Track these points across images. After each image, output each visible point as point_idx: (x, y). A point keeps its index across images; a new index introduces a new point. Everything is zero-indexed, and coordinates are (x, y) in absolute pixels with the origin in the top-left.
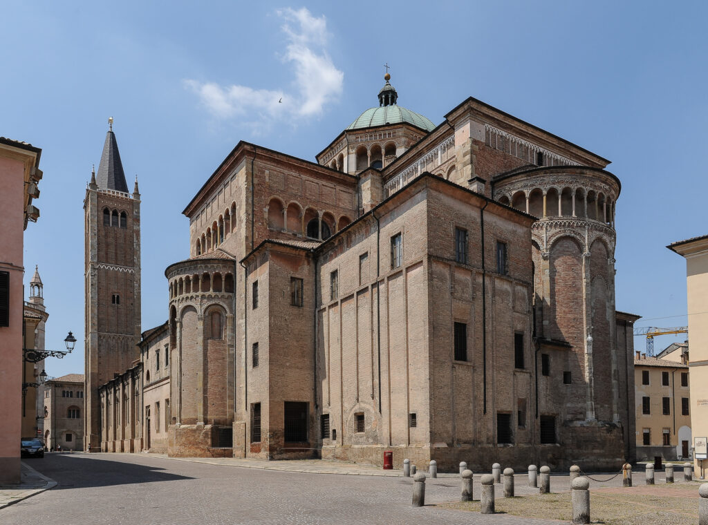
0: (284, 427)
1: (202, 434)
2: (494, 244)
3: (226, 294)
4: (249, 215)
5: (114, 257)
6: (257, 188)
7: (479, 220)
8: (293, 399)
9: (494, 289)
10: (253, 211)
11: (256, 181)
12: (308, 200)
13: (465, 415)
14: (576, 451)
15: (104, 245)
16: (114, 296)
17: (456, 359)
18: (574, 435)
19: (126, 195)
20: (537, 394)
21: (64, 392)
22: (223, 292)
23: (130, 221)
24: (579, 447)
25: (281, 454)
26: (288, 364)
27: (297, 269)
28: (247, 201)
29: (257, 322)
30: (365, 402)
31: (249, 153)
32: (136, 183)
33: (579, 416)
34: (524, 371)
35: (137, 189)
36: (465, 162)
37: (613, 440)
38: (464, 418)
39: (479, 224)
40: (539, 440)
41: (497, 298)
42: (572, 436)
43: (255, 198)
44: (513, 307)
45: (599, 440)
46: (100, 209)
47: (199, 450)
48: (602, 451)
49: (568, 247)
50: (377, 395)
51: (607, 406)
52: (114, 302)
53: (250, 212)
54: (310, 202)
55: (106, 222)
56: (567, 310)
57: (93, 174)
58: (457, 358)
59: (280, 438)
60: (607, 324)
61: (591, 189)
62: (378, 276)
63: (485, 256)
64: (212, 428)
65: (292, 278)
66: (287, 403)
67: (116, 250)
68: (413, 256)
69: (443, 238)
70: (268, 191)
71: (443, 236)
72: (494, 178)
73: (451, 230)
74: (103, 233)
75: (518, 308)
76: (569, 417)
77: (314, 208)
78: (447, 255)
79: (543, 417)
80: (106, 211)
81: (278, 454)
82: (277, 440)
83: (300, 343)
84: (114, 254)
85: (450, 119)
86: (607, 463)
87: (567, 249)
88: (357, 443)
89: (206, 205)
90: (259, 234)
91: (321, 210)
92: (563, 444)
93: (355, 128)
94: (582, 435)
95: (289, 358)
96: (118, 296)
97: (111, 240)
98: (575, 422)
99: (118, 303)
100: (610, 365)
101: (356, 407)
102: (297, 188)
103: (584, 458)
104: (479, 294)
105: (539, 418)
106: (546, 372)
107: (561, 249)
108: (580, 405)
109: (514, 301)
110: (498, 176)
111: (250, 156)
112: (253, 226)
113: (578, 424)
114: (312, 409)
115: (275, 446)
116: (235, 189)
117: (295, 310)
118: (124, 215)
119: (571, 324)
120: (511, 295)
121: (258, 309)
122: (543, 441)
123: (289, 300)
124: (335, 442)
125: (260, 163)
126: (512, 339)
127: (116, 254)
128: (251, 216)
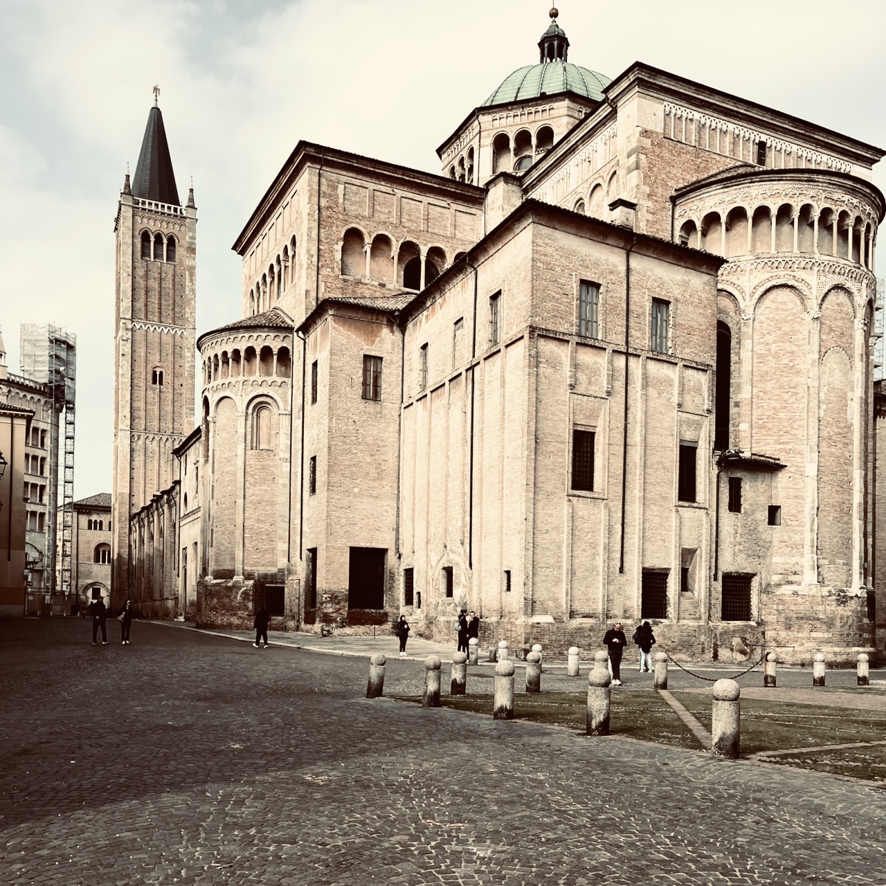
0: (347, 588)
1: (239, 594)
2: (648, 305)
3: (279, 380)
4: (312, 256)
5: (157, 310)
6: (324, 213)
7: (624, 268)
8: (363, 544)
9: (645, 377)
10: (319, 250)
11: (324, 203)
12: (405, 230)
13: (586, 574)
14: (783, 634)
15: (143, 292)
16: (155, 372)
17: (574, 488)
18: (781, 607)
19: (175, 210)
20: (717, 542)
21: (90, 521)
22: (274, 377)
23: (180, 252)
24: (788, 627)
25: (343, 627)
26: (356, 490)
27: (373, 342)
28: (309, 235)
29: (315, 426)
30: (453, 552)
31: (314, 160)
32: (192, 190)
33: (791, 578)
34: (695, 505)
35: (191, 200)
36: (628, 167)
37: (848, 617)
38: (585, 578)
39: (623, 274)
40: (719, 614)
41: (650, 389)
42: (778, 610)
43: (322, 230)
44: (680, 405)
45: (821, 616)
46: (137, 233)
47: (235, 617)
48: (826, 635)
49: (784, 303)
50: (467, 541)
51: (841, 561)
52: (154, 382)
53: (314, 251)
54: (408, 232)
55: (145, 253)
56: (778, 406)
57: (128, 176)
58: (575, 486)
59: (342, 603)
60: (849, 427)
61: (827, 206)
62: (474, 357)
63: (632, 324)
64: (255, 585)
65: (365, 356)
66: (354, 551)
67: (160, 299)
68: (514, 327)
69: (558, 299)
70: (341, 217)
71: (557, 296)
72: (676, 190)
73: (575, 287)
74: (140, 272)
75: (689, 406)
76: (775, 579)
77: (415, 241)
78: (563, 327)
79: (727, 577)
80: (145, 236)
81: (337, 627)
82: (338, 606)
83: (376, 457)
84: (157, 306)
85: (612, 95)
86: (835, 654)
87: (783, 306)
88: (444, 614)
89: (262, 237)
90: (327, 287)
91: (425, 245)
92: (760, 623)
93: (494, 103)
94: (793, 608)
95: (358, 481)
96: (161, 373)
97: (154, 284)
98: (784, 587)
99: (161, 383)
100: (850, 494)
101: (444, 560)
102: (387, 211)
103: (795, 645)
104: (619, 385)
105: (720, 578)
106: (735, 506)
107: (773, 306)
108: (794, 560)
109: (681, 392)
110: (685, 187)
111: (316, 163)
112: (318, 274)
113: (786, 590)
114: (391, 559)
115: (334, 615)
116: (296, 215)
117: (371, 407)
118: (171, 242)
119: (785, 430)
120: (676, 385)
121: (317, 404)
122: (726, 616)
123: (360, 391)
124: (419, 611)
125: (331, 174)
126: (675, 455)
127: (160, 304)
128: (315, 259)
